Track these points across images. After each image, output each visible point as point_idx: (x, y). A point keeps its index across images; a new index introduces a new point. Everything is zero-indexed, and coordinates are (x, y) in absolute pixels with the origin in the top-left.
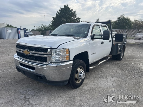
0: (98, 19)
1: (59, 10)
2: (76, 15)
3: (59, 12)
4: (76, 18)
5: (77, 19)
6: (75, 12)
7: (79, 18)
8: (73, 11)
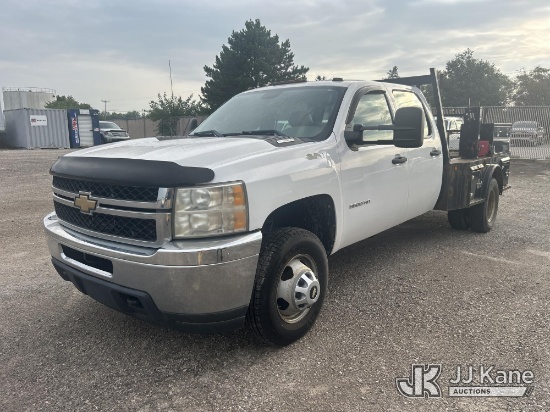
0: (395, 69)
1: (230, 42)
2: (291, 56)
3: (229, 46)
4: (290, 70)
5: (296, 71)
6: (287, 44)
7: (302, 67)
8: (280, 44)
